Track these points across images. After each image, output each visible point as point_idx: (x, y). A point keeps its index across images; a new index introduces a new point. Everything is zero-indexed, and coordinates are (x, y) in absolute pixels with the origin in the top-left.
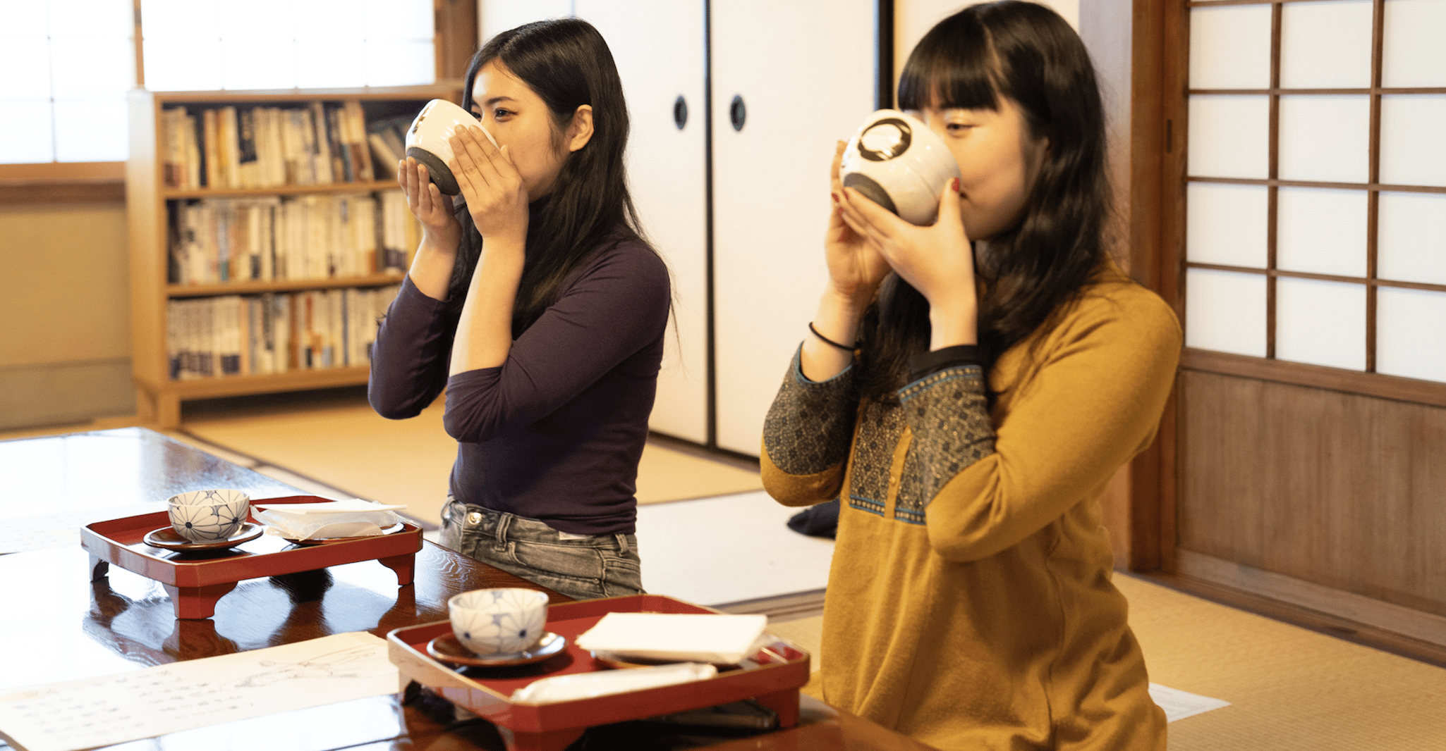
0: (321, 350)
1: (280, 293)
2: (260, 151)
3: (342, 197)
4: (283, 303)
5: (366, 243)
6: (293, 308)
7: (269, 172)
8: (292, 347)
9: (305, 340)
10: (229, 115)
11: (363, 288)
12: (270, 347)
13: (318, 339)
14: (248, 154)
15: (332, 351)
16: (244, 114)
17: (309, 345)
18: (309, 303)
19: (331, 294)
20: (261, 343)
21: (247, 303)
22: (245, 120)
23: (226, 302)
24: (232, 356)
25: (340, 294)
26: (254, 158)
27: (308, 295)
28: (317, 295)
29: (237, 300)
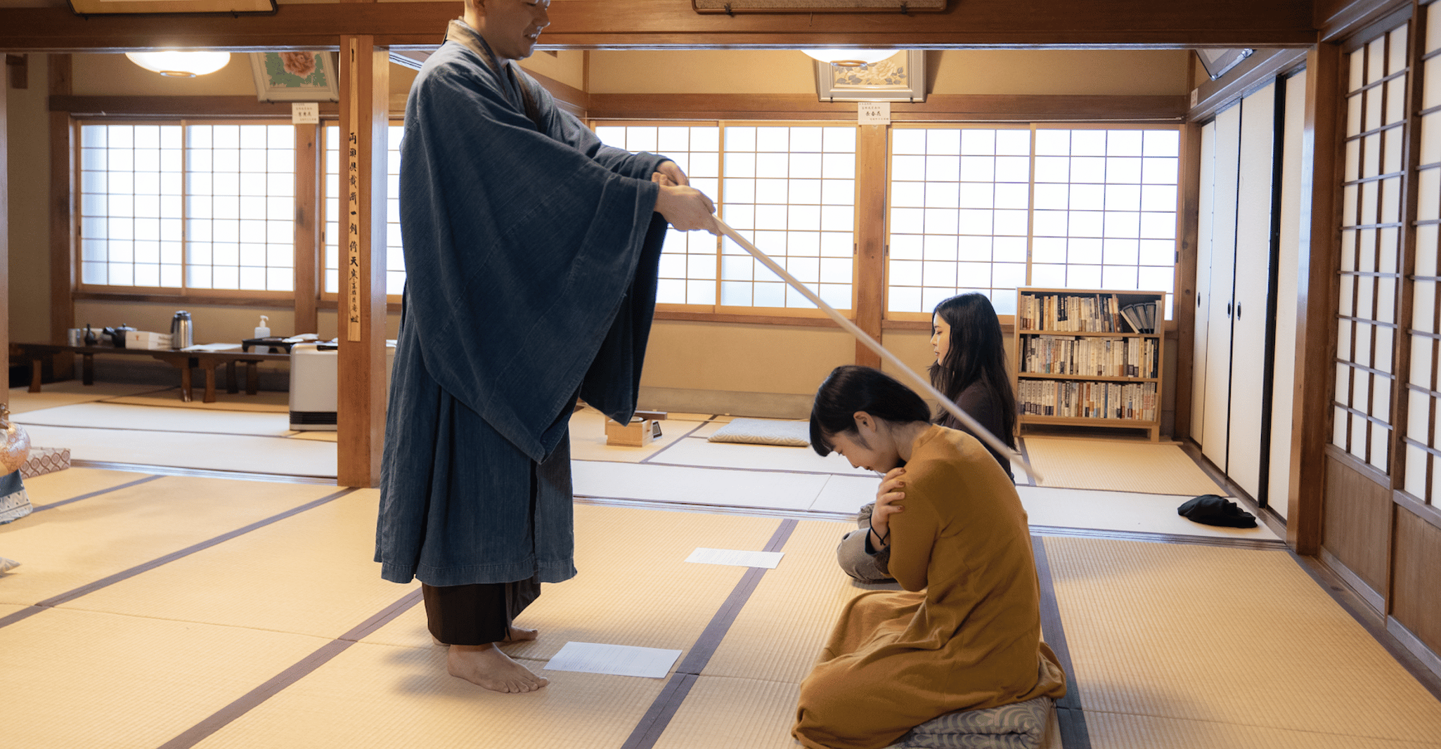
0: (1093, 410)
1: (1074, 381)
2: (1069, 316)
3: (1107, 339)
4: (1076, 386)
5: (1118, 361)
6: (1081, 389)
7: (1072, 325)
8: (1079, 406)
9: (1085, 404)
10: (1056, 297)
11: (1115, 383)
12: (1068, 405)
13: (1092, 404)
14: (1063, 317)
15: (1099, 411)
16: (1062, 299)
17: (1087, 406)
18: (1089, 387)
19: (1099, 384)
20: (1064, 403)
21: (1057, 383)
22: (1062, 301)
23: (1048, 382)
24: (1050, 407)
25: (1104, 384)
26: (1065, 318)
27: (1088, 383)
28: (1092, 384)
29: (1053, 382)
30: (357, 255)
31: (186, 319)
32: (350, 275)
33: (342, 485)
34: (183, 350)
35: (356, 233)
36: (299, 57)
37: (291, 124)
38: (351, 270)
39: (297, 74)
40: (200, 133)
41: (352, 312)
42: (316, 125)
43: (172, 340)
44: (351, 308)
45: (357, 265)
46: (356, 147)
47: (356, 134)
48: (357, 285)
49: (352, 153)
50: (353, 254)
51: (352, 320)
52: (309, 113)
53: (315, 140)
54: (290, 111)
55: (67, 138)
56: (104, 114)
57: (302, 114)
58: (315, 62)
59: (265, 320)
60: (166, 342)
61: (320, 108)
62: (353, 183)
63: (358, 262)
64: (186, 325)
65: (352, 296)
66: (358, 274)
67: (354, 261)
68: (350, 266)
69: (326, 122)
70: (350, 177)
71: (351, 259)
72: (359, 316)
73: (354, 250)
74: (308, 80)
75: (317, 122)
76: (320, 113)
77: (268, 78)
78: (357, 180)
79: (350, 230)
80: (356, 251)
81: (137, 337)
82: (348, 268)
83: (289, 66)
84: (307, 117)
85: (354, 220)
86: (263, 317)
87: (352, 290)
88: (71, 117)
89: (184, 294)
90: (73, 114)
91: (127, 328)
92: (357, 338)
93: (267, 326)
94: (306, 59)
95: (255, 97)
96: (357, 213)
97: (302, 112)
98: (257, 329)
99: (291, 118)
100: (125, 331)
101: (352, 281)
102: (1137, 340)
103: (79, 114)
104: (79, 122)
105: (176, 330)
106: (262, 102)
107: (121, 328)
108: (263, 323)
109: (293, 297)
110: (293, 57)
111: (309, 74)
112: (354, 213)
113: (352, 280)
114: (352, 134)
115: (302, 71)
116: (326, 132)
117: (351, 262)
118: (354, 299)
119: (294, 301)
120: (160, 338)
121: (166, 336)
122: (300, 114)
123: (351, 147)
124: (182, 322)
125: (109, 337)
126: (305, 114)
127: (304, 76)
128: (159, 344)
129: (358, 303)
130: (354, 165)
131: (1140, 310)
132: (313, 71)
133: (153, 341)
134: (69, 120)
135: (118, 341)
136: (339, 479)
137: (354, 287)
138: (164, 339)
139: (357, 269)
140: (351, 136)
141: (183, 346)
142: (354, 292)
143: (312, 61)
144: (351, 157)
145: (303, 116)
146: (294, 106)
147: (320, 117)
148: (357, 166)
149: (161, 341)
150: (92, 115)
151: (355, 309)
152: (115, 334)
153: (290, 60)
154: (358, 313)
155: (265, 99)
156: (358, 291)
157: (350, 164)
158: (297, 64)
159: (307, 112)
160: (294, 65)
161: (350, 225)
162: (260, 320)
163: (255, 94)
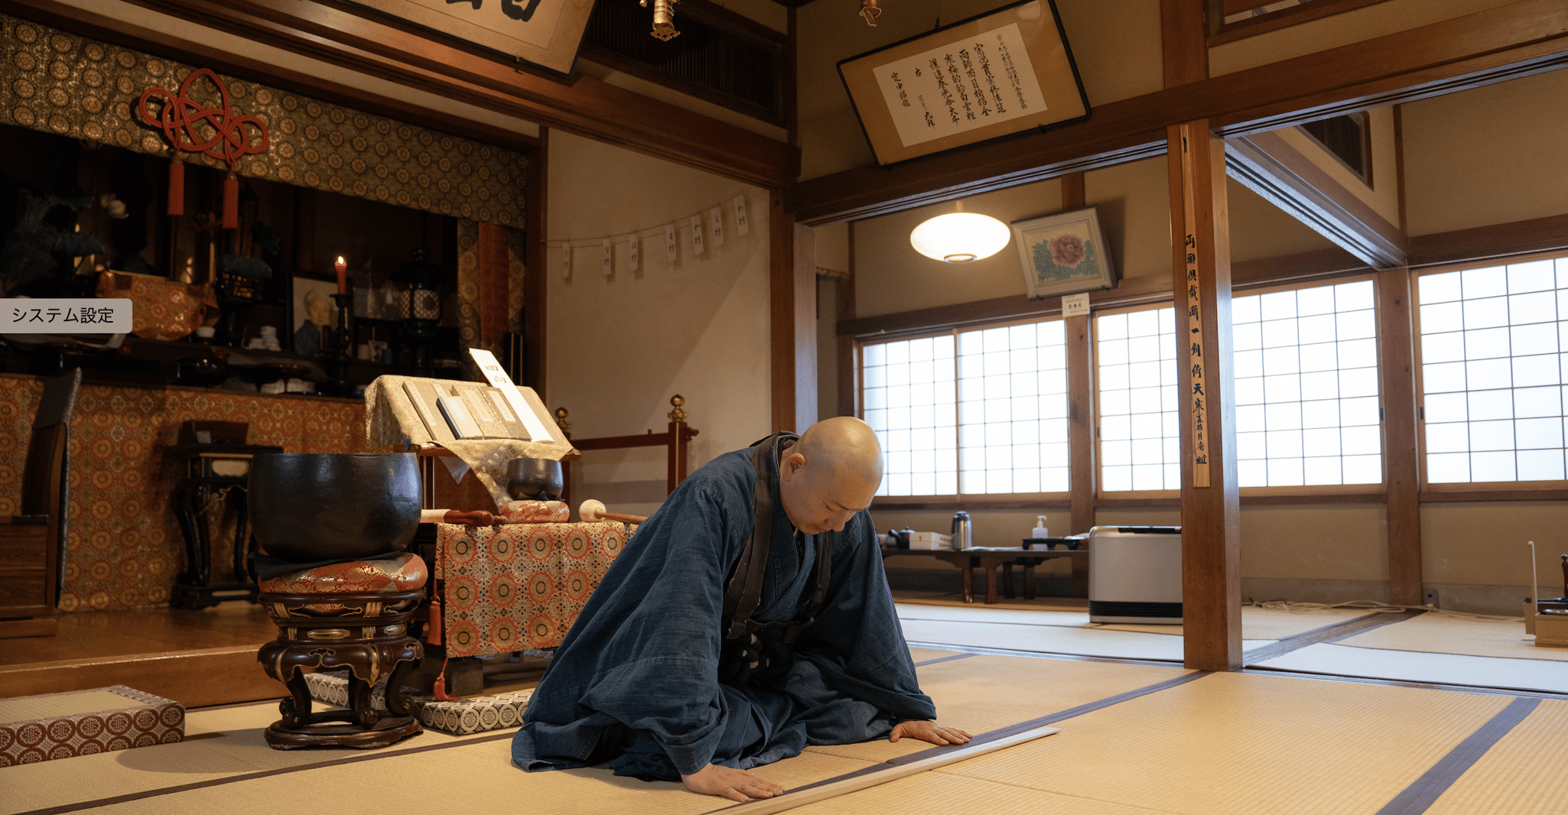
30: (1202, 381)
31: (965, 519)
32: (1194, 406)
33: (1191, 668)
34: (963, 550)
35: (1199, 355)
36: (1069, 246)
37: (1061, 319)
38: (1195, 400)
39: (1067, 265)
40: (971, 339)
41: (1198, 451)
42: (1087, 315)
43: (952, 541)
44: (1197, 446)
45: (1202, 394)
46: (1195, 251)
47: (1194, 236)
48: (1204, 418)
49: (1190, 259)
50: (1196, 380)
51: (1198, 461)
52: (1080, 305)
53: (1087, 332)
54: (1060, 305)
55: (852, 359)
56: (883, 332)
57: (1073, 307)
58: (1085, 249)
59: (1043, 520)
60: (947, 543)
61: (1090, 297)
62: (1193, 295)
63: (1203, 389)
64: (967, 526)
65: (1197, 432)
66: (1203, 405)
67: (1198, 388)
68: (1194, 395)
69: (1097, 313)
70: (1189, 288)
71: (1194, 386)
72: (1207, 455)
73: (1197, 375)
74: (1079, 269)
75: (1088, 312)
76: (1091, 302)
77: (1036, 273)
78: (1197, 290)
79: (1192, 352)
80: (1200, 376)
81: (921, 538)
82: (1191, 398)
83: (1058, 258)
84: (1078, 308)
85: (1196, 339)
86: (1040, 517)
87: (1197, 424)
88: (856, 339)
89: (958, 500)
90: (858, 336)
91: (909, 531)
92: (1206, 483)
93: (1044, 526)
94: (1076, 247)
95: (1025, 296)
96: (1200, 330)
97: (1073, 304)
98: (1035, 529)
99: (1060, 312)
100: (909, 534)
101: (1196, 414)
103: (862, 336)
104: (862, 344)
105: (956, 529)
106: (1032, 300)
107: (904, 531)
108: (1040, 523)
109: (1069, 498)
110: (1062, 247)
111: (1079, 263)
112: (1195, 331)
113: (1196, 412)
114: (1189, 237)
115: (1072, 262)
116: (1097, 324)
117: (1194, 391)
118: (1200, 436)
119: (1070, 501)
120: (941, 539)
121: (947, 537)
122: (1070, 306)
123: (1188, 253)
124: (962, 522)
125: (893, 540)
126: (1075, 306)
127: (1074, 266)
128: (941, 545)
129: (1205, 440)
130: (1193, 273)
132: (1083, 259)
133: (935, 541)
134: (854, 342)
135: (903, 542)
136: (1187, 663)
137: (1200, 421)
138: (944, 540)
139: (1203, 398)
140: (1187, 239)
141: (962, 547)
142: (1200, 427)
143: (1081, 249)
144: (1188, 265)
145: (1073, 308)
146: (1064, 299)
147: (1091, 307)
148: (1197, 274)
149: (942, 542)
150: (873, 334)
151: (1201, 447)
152: (899, 536)
153: (1059, 251)
154: (1206, 452)
155: (1034, 295)
156: (1204, 425)
157: (1188, 272)
158: (1066, 254)
159: (1077, 303)
160: (1064, 256)
161: (1192, 346)
162: (1038, 520)
163: (1025, 293)
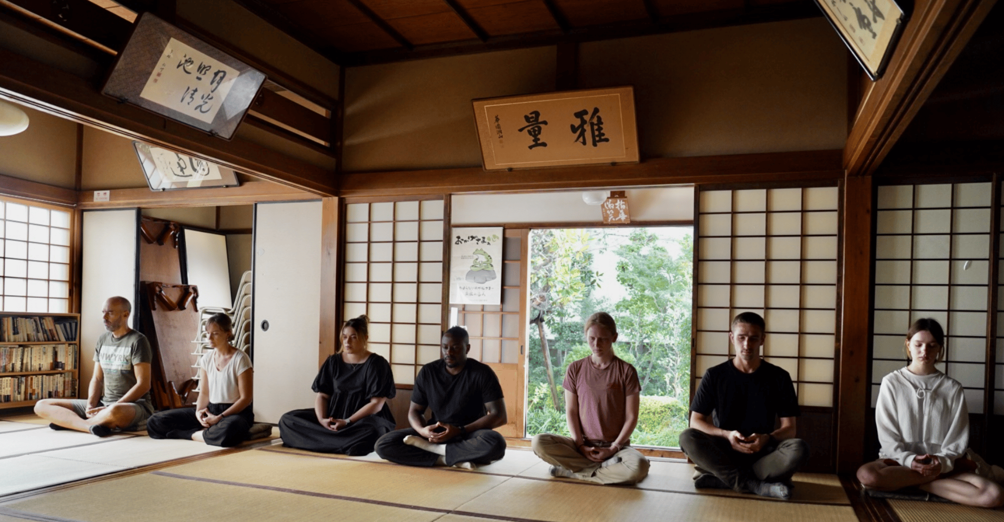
0: (35, 394)
1: (22, 376)
2: (19, 331)
3: (44, 346)
4: (24, 379)
5: (50, 360)
6: (26, 380)
7: (21, 337)
8: (26, 393)
9: (30, 391)
10: (10, 319)
11: (47, 375)
12: (19, 393)
13: (34, 390)
14: (16, 332)
15: (38, 393)
16: (15, 319)
17: (31, 392)
18: (32, 379)
19: (38, 376)
20: (17, 392)
21: (13, 379)
22: (15, 321)
23: (6, 378)
24: (8, 396)
25: (40, 376)
26: (18, 333)
27: (31, 376)
28: (34, 377)
29: (10, 378)
102: (64, 346)
131: (68, 325)
